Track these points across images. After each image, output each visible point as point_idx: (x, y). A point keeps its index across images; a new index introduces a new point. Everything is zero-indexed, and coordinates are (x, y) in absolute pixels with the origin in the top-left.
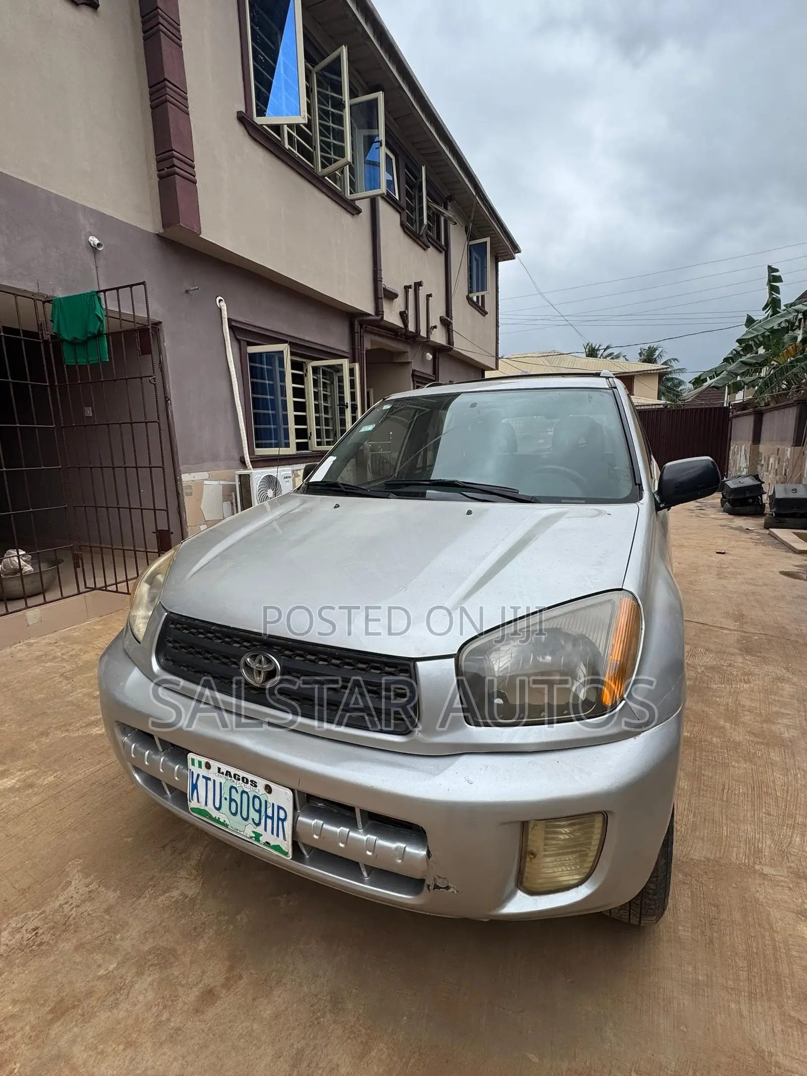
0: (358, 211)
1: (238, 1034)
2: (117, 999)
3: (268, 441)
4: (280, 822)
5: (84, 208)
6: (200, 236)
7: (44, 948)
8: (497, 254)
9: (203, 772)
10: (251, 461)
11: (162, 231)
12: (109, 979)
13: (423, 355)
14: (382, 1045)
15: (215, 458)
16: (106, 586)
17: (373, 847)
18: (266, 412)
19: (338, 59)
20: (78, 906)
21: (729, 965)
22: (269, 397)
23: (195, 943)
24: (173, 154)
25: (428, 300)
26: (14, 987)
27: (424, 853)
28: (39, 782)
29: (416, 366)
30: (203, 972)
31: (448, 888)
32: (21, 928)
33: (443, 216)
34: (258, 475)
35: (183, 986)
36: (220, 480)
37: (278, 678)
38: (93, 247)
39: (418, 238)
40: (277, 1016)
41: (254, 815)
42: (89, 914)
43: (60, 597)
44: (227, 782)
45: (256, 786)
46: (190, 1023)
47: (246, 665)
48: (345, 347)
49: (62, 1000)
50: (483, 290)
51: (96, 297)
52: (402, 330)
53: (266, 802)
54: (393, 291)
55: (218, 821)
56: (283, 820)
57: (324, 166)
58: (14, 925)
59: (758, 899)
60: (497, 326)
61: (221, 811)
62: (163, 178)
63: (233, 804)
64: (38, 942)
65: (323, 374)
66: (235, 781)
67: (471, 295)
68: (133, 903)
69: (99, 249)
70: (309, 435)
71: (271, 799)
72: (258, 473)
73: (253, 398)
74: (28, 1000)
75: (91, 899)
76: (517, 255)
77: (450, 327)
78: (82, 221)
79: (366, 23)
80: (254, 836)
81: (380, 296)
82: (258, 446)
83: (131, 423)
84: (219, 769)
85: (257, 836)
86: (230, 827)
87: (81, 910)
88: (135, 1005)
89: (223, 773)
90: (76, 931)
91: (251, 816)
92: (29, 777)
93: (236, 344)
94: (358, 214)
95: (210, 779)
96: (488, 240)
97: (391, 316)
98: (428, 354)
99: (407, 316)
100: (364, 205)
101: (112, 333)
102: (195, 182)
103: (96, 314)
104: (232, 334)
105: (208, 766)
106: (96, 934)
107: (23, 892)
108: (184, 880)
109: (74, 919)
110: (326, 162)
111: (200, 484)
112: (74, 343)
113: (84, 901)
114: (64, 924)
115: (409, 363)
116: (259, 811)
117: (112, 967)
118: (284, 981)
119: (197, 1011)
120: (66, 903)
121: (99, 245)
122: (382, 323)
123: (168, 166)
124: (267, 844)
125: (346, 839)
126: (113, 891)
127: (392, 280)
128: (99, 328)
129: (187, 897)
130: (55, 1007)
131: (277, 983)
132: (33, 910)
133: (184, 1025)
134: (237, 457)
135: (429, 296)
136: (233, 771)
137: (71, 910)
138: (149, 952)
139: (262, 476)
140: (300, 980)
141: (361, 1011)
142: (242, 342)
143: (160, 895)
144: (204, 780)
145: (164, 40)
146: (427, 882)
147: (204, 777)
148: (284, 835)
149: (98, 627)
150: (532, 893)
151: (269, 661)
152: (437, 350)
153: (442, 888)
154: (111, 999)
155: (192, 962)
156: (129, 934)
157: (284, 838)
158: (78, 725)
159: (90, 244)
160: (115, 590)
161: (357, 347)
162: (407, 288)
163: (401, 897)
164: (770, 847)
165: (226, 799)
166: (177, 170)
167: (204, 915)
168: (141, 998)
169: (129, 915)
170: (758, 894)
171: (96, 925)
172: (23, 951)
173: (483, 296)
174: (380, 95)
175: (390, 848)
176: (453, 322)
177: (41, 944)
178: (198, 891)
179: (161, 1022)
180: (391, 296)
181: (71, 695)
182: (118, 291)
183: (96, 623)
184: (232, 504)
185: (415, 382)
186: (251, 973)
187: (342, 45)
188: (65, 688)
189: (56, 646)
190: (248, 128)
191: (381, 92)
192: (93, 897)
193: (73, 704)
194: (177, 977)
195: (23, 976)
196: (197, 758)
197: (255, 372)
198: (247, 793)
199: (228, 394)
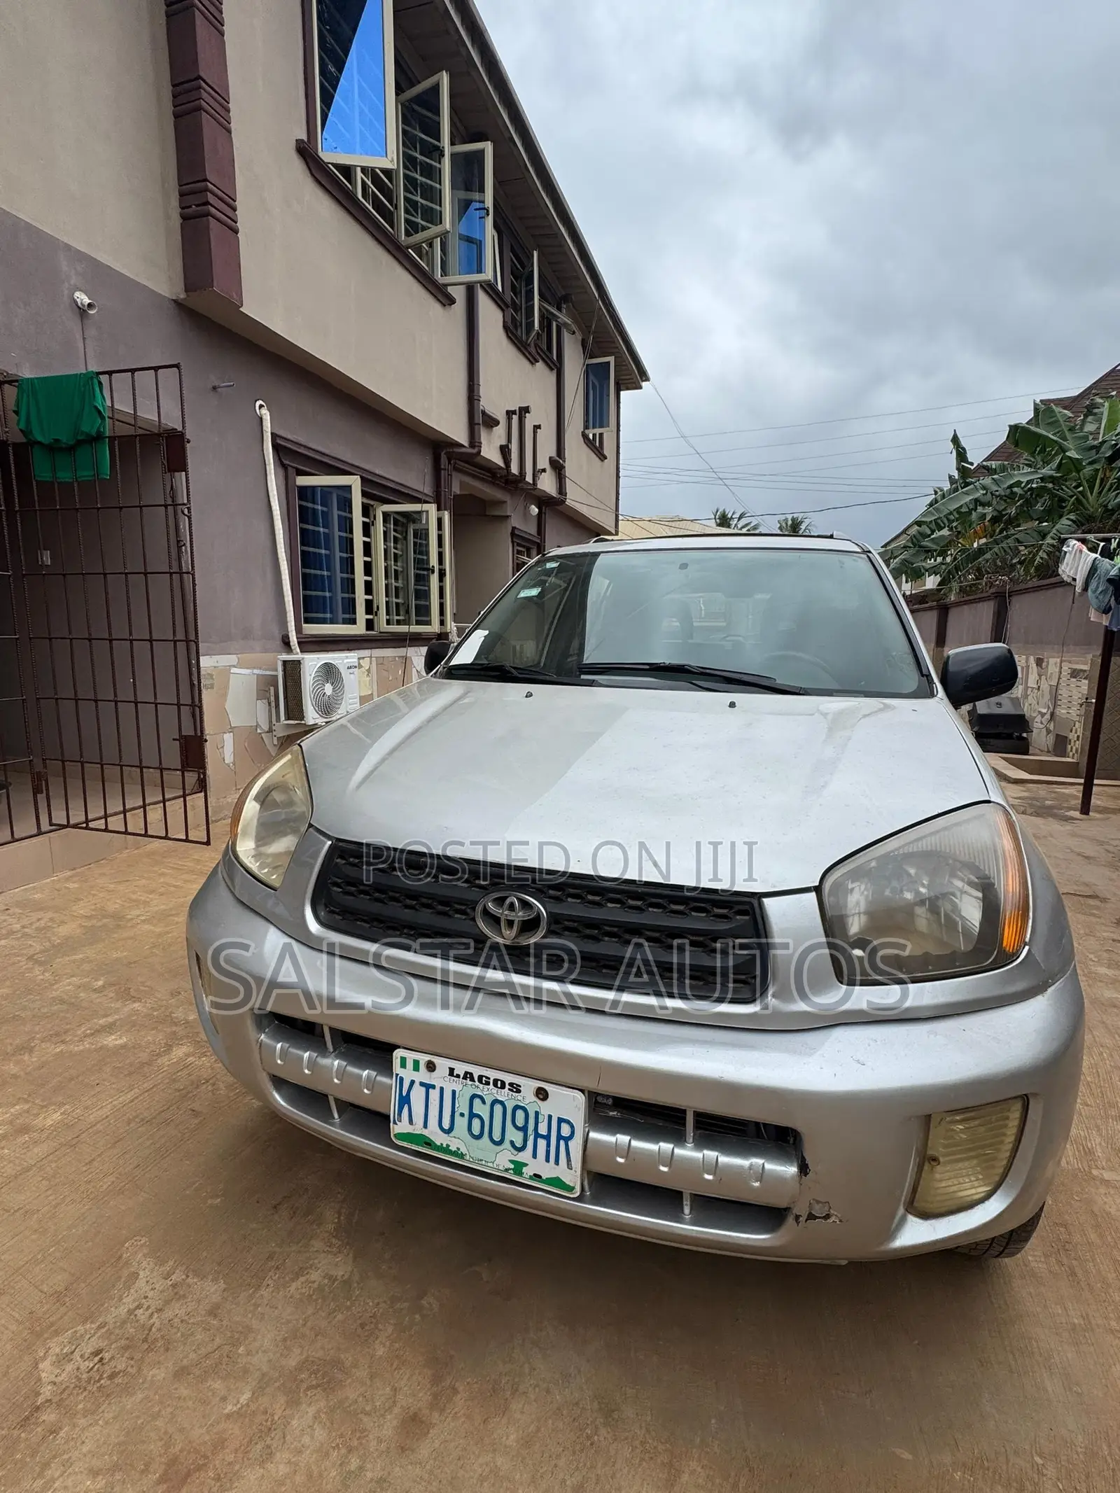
0: (451, 301)
1: (476, 1476)
2: (269, 1447)
3: (321, 615)
4: (562, 1143)
5: (68, 247)
6: (241, 309)
7: (120, 1381)
8: (619, 380)
9: (423, 1076)
10: (299, 643)
11: (183, 296)
12: (246, 1417)
13: (525, 507)
14: (694, 1464)
15: (247, 635)
16: (87, 821)
17: (715, 1168)
18: (318, 572)
19: (436, 89)
20: (161, 1310)
21: (1105, 1301)
22: (323, 551)
23: (369, 1348)
24: (207, 186)
25: (535, 433)
26: (85, 1449)
27: (792, 1170)
28: (38, 1122)
29: (515, 522)
30: (395, 1390)
31: (827, 1217)
32: (72, 1353)
33: (556, 321)
34: (312, 662)
35: (368, 1414)
36: (254, 668)
37: (542, 931)
38: (80, 308)
39: (526, 349)
40: (527, 1442)
41: (515, 1136)
42: (182, 1321)
43: (9, 838)
44: (465, 1090)
45: (519, 1091)
46: (398, 1469)
47: (486, 912)
48: (428, 490)
49: (173, 1461)
50: (601, 426)
51: (95, 381)
52: (501, 471)
53: (537, 1114)
54: (494, 416)
55: (446, 1150)
56: (567, 1140)
57: (408, 234)
58: (58, 1350)
59: (1110, 1213)
60: (618, 477)
61: (451, 1135)
62: (190, 219)
63: (476, 1123)
64: (109, 1372)
65: (394, 525)
66: (481, 1086)
67: (587, 431)
68: (251, 1297)
69: (90, 312)
70: (375, 609)
71: (545, 1108)
72: (313, 660)
73: (302, 552)
74: (115, 1468)
75: (179, 1297)
76: (644, 384)
77: (563, 472)
78: (64, 266)
79: (473, 46)
80: (512, 1166)
81: (476, 422)
82: (307, 621)
83: (146, 574)
84: (452, 1071)
85: (519, 1167)
86: (468, 1157)
87: (168, 1314)
88: (300, 1452)
89: (458, 1076)
90: (167, 1350)
91: (508, 1137)
92: (17, 1116)
93: (281, 472)
94: (451, 305)
95: (433, 1087)
96: (611, 359)
97: (490, 452)
98: (533, 506)
99: (510, 451)
100: (458, 293)
101: (118, 437)
102: (236, 232)
103: (96, 408)
104: (276, 456)
105: (431, 1067)
106: (203, 1351)
107: (58, 1297)
108: (322, 1255)
109: (159, 1330)
110: (413, 228)
111: (226, 672)
112: (53, 449)
113: (167, 1302)
114: (145, 1340)
115: (508, 517)
116: (524, 1129)
117: (244, 1398)
118: (522, 1388)
119: (403, 1449)
120: (139, 1307)
121: (89, 305)
122: (478, 460)
123: (197, 203)
124: (537, 1176)
125: (671, 1160)
126: (212, 1281)
127: (494, 401)
128: (99, 428)
129: (336, 1280)
130: (166, 1472)
131: (513, 1394)
132: (84, 1322)
133: (389, 1473)
134: (279, 637)
135: (537, 427)
136: (477, 1071)
137: (151, 1316)
138: (300, 1368)
139: (318, 663)
140: (545, 1385)
141: (649, 1418)
142: (289, 468)
143: (293, 1280)
144: (423, 1089)
145: (199, 19)
146: (796, 1211)
147: (422, 1084)
148: (569, 1160)
149: (71, 885)
150: (925, 1215)
151: (526, 905)
152: (546, 503)
153: (820, 1218)
154: (259, 1447)
155: (372, 1377)
156: (257, 1344)
157: (569, 1166)
158: (79, 1032)
159: (76, 302)
160: (104, 827)
161: (443, 489)
162: (510, 414)
163: (748, 1239)
164: (1100, 1144)
165: (462, 1115)
166: (213, 210)
167: (371, 1304)
168: (306, 1440)
169: (250, 1315)
170: (1107, 1206)
171: (198, 1337)
172: (85, 1389)
173: (601, 435)
174: (488, 147)
175: (742, 1167)
176: (567, 465)
177: (112, 1376)
178: (350, 1269)
179: (350, 1472)
180: (491, 423)
181: (55, 987)
182: (133, 374)
183: (67, 879)
184: (269, 704)
185: (515, 544)
186: (468, 1383)
187: (442, 70)
188: (41, 977)
189: (9, 915)
190: (311, 165)
191: (489, 142)
192: (181, 1293)
193: (62, 1001)
194: (356, 1401)
195: (97, 1429)
196: (411, 1056)
197: (305, 515)
198: (502, 1103)
199: (268, 544)
